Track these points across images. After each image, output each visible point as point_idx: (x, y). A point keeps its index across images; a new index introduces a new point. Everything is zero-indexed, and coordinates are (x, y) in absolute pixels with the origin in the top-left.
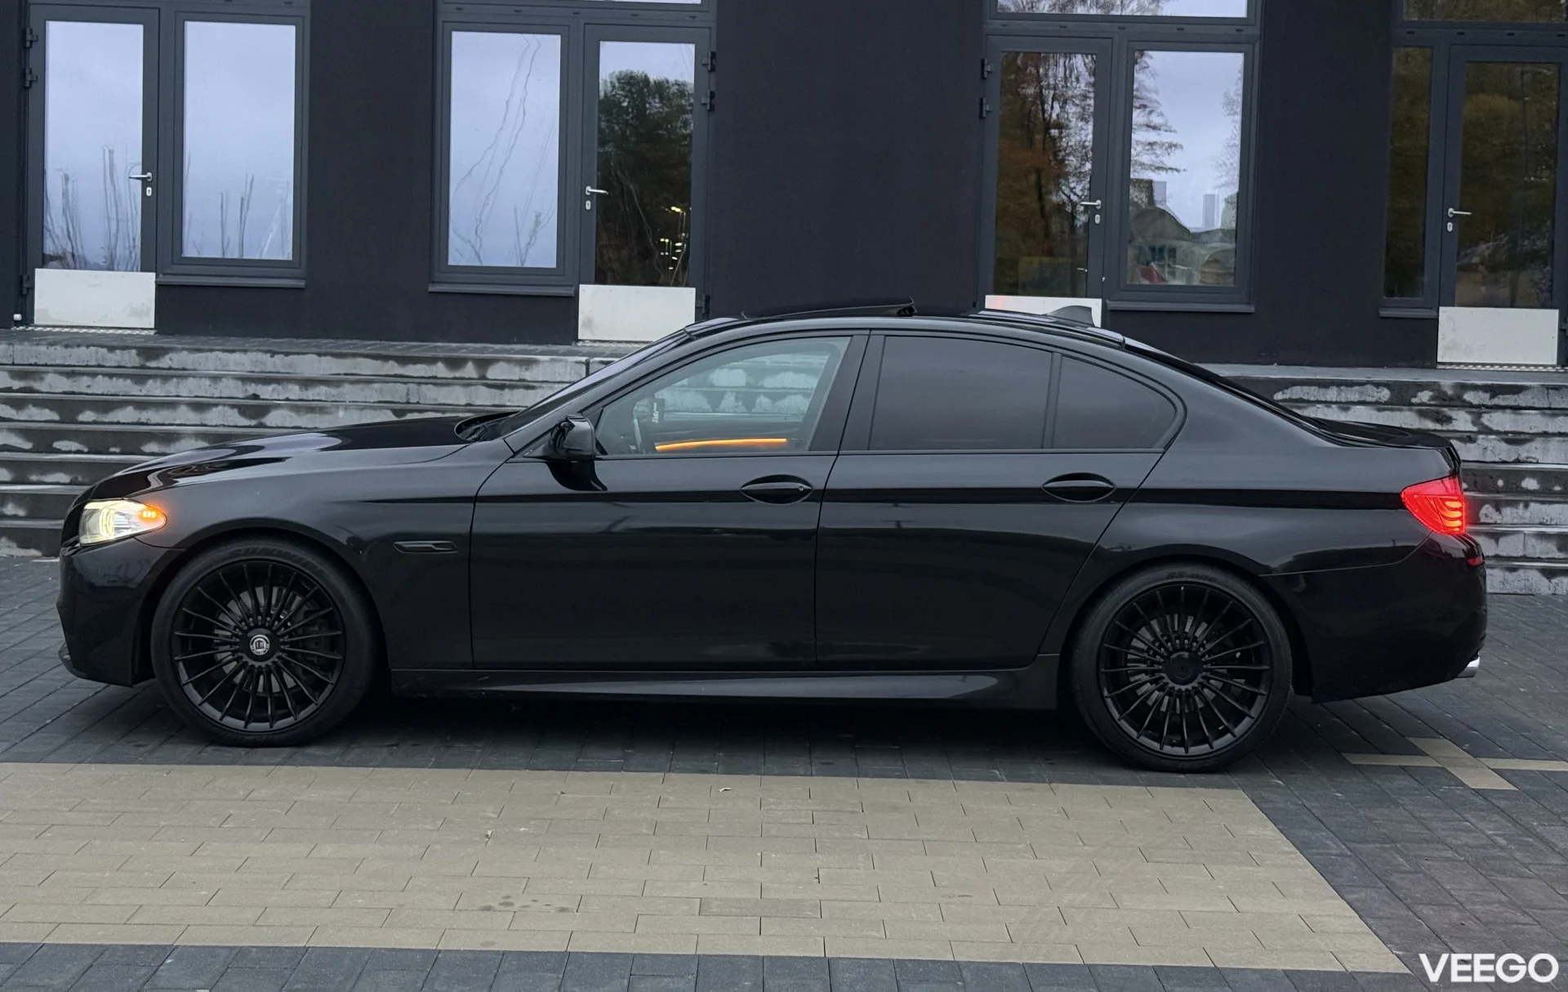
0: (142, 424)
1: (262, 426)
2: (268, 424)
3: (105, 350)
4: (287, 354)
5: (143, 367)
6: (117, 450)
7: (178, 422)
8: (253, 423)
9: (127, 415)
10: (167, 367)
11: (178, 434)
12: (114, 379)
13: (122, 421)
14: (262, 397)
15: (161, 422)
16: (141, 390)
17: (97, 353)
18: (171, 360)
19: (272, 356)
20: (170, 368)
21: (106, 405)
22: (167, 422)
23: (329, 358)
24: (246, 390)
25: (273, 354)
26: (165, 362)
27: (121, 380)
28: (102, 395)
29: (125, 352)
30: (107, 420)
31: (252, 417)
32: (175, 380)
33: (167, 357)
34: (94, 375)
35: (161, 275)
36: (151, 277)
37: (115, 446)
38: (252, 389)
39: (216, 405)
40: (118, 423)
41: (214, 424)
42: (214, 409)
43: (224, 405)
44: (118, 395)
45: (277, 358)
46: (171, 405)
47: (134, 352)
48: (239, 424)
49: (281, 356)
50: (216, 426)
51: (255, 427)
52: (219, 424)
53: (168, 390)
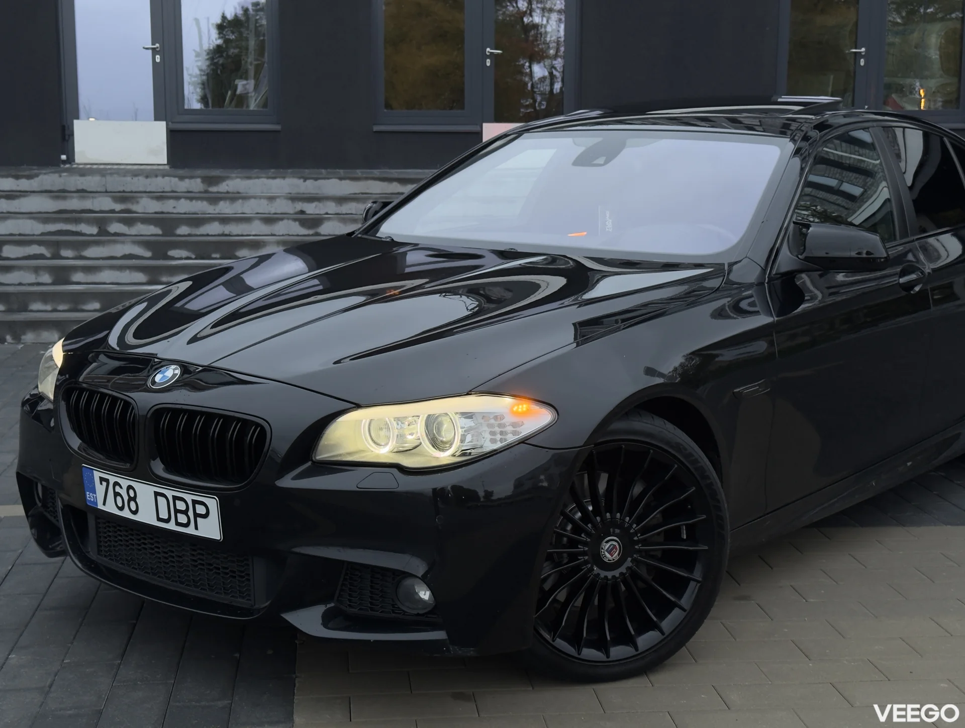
0: (226, 235)
1: (317, 234)
2: (322, 233)
3: (177, 179)
4: (316, 179)
5: (206, 192)
6: (218, 256)
7: (253, 233)
8: (311, 232)
9: (214, 228)
10: (225, 191)
11: (264, 242)
12: (194, 201)
13: (210, 234)
14: (307, 212)
15: (240, 233)
16: (214, 210)
17: (171, 182)
18: (227, 185)
19: (305, 181)
20: (228, 192)
21: (196, 221)
22: (245, 234)
23: (348, 181)
24: (295, 208)
25: (305, 179)
26: (223, 187)
27: (199, 202)
28: (185, 214)
29: (193, 180)
30: (198, 233)
31: (309, 228)
32: (240, 201)
33: (224, 184)
34: (178, 198)
35: (170, 123)
36: (163, 124)
37: (216, 252)
38: (300, 206)
39: (282, 219)
40: (208, 235)
41: (281, 234)
42: (281, 223)
43: (288, 219)
44: (198, 214)
45: (309, 182)
46: (247, 220)
47: (199, 180)
48: (300, 234)
49: (311, 181)
50: (283, 235)
51: (312, 235)
52: (285, 233)
53: (236, 208)
